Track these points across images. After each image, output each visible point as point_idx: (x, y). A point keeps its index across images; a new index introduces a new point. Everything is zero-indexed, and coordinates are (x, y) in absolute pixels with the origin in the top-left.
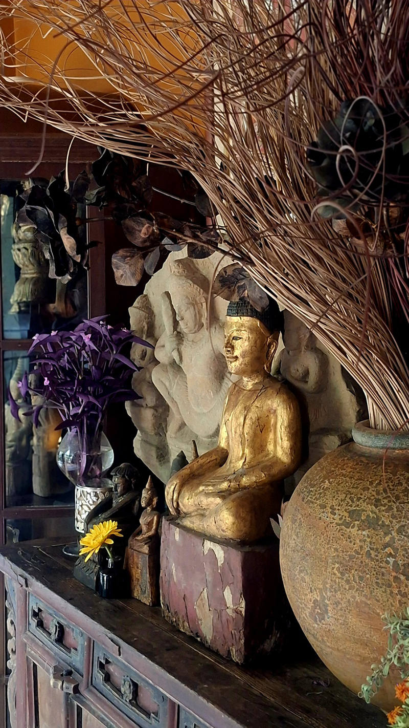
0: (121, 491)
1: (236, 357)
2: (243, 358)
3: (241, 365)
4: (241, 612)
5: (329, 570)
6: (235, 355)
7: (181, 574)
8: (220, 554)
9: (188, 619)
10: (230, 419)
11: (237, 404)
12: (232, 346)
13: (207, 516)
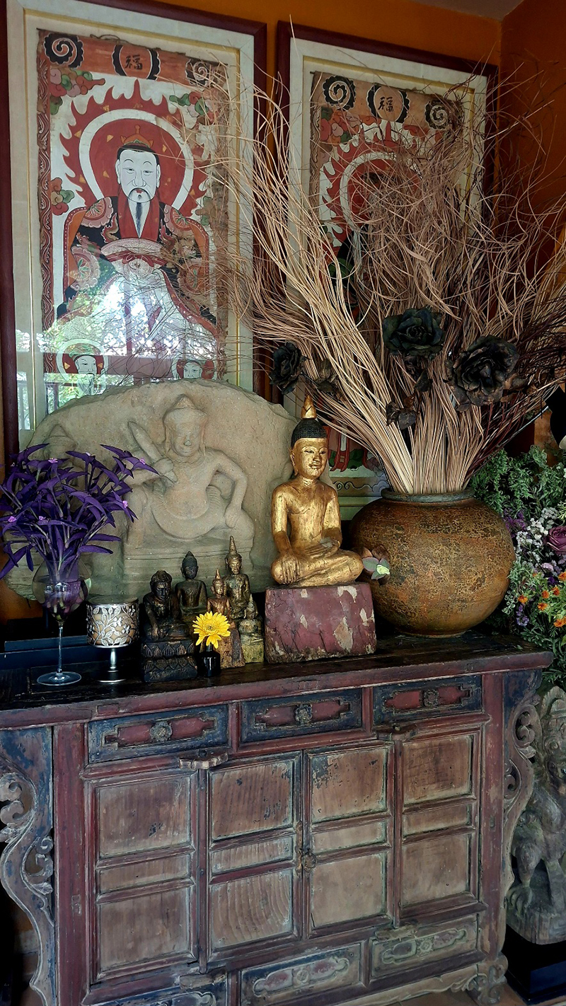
4: (373, 620)
5: (486, 560)
7: (314, 619)
8: (353, 591)
9: (324, 646)
10: (311, 508)
11: (314, 497)
12: (321, 458)
13: (326, 573)
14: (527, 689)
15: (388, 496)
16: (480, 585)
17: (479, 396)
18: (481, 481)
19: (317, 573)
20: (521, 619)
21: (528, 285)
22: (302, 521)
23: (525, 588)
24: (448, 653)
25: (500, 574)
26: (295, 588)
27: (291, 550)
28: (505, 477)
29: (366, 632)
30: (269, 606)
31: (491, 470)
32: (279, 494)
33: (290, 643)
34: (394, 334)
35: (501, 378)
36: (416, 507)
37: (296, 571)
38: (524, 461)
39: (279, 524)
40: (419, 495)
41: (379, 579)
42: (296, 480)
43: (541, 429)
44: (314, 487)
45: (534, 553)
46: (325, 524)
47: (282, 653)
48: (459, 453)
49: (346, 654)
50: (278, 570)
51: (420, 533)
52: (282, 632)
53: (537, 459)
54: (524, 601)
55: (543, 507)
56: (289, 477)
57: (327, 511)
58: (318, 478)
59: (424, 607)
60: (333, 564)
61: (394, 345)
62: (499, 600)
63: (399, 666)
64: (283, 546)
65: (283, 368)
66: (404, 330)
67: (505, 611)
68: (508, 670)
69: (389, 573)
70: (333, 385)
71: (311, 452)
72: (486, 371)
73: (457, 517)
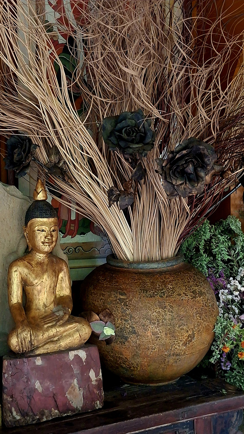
4: (100, 378)
5: (195, 318)
6: (53, 241)
7: (48, 384)
8: (82, 354)
9: (57, 407)
10: (44, 280)
11: (46, 271)
12: (52, 236)
13: (59, 340)
14: (232, 427)
15: (112, 263)
16: (191, 341)
17: (185, 189)
18: (189, 245)
19: (50, 341)
20: (225, 364)
21: (222, 94)
22: (36, 292)
23: (227, 340)
24: (166, 402)
25: (207, 329)
26: (30, 356)
27: (26, 321)
28: (208, 242)
29: (95, 390)
30: (6, 375)
31: (197, 236)
32: (14, 269)
33: (26, 408)
34: (112, 133)
35: (202, 174)
36: (136, 274)
37: (31, 342)
38: (223, 226)
39: (15, 296)
40: (139, 262)
41: (106, 340)
42: (30, 255)
43: (236, 199)
44: (46, 260)
45: (233, 307)
46: (57, 293)
47: (18, 418)
48: (170, 228)
49: (77, 412)
50: (14, 341)
51: (140, 298)
52: (19, 398)
53: (233, 228)
54: (227, 350)
55: (239, 266)
56: (24, 251)
57: (59, 281)
58: (51, 253)
59: (145, 361)
60: (64, 332)
61: (112, 143)
62: (207, 350)
63: (123, 420)
64: (19, 318)
65: (15, 156)
66: (120, 131)
67: (212, 361)
68: (216, 413)
69: (114, 334)
70: (61, 169)
71: (43, 231)
72: (190, 168)
73: (170, 282)
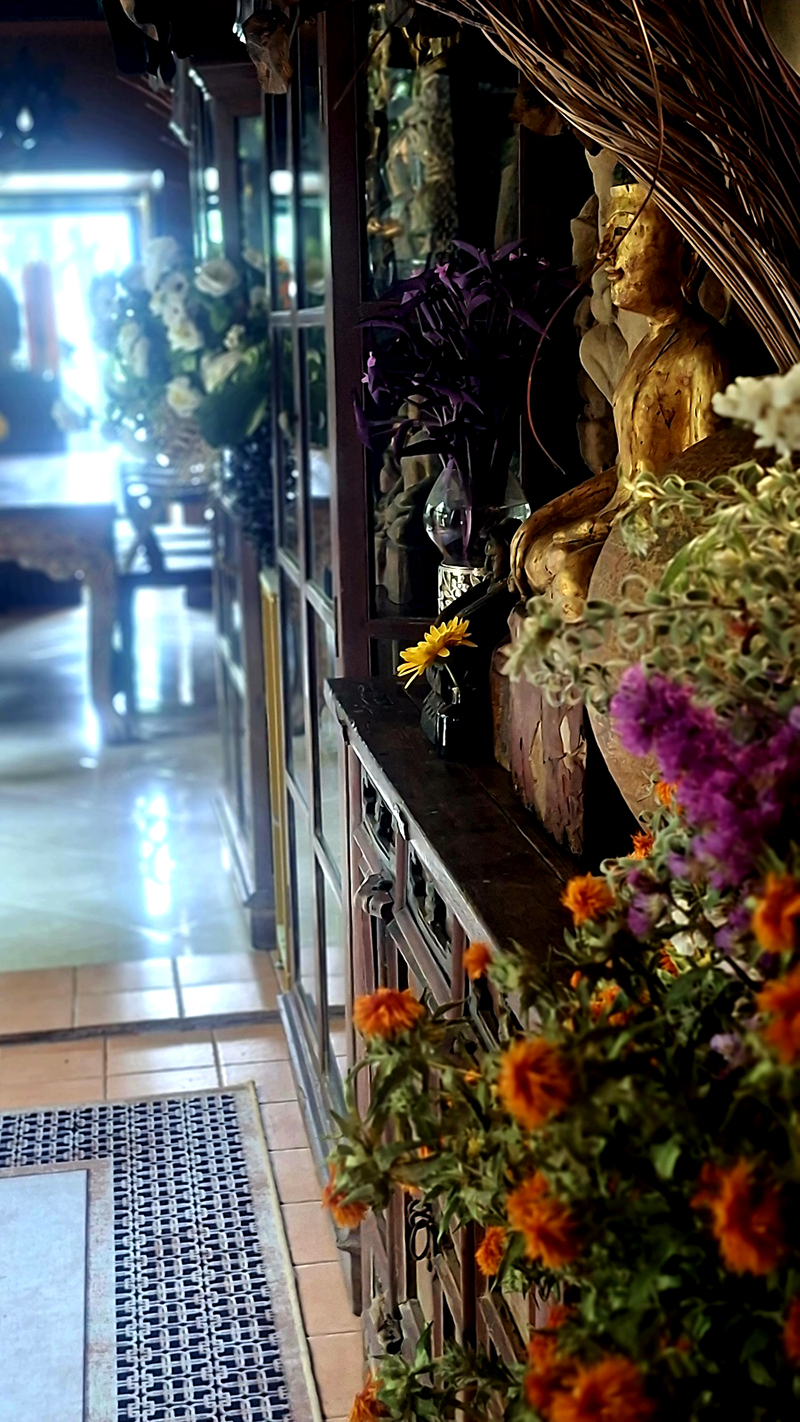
0: (497, 570)
1: (620, 273)
2: (632, 271)
3: (628, 287)
4: (582, 761)
6: (618, 266)
